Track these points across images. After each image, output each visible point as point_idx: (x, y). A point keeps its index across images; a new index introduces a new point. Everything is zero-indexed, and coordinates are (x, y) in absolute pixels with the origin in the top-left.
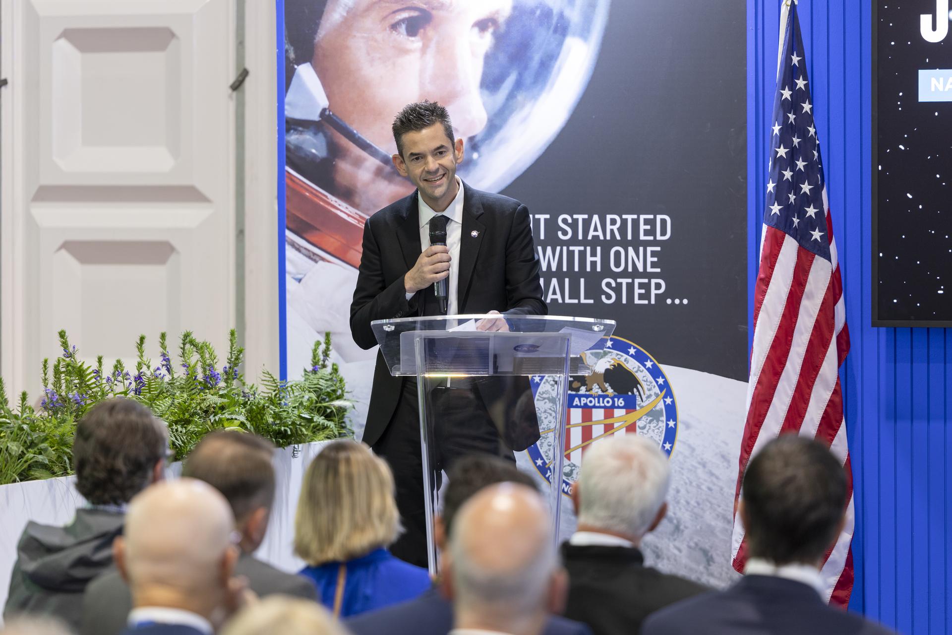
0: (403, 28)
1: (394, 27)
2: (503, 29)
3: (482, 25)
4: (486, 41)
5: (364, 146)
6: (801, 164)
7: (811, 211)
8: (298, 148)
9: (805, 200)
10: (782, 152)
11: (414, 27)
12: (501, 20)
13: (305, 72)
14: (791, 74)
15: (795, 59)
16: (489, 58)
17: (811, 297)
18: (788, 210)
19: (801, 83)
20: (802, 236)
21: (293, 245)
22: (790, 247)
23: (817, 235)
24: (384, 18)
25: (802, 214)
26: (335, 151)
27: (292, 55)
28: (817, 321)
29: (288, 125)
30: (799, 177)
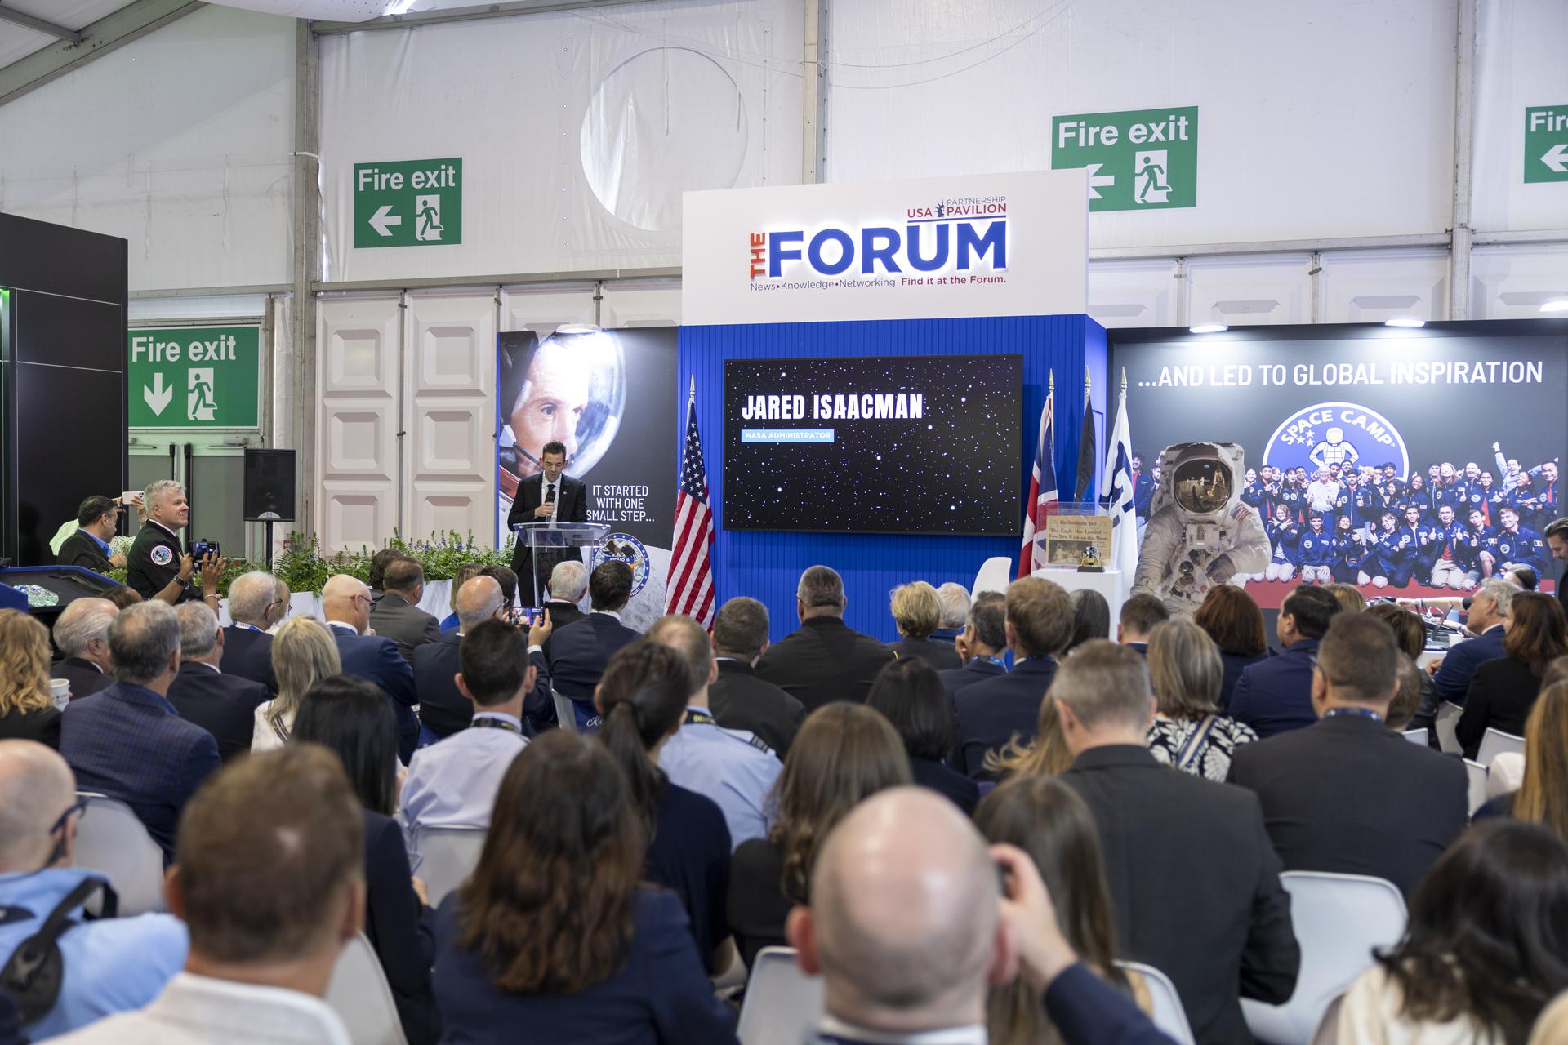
0: (545, 411)
1: (542, 410)
2: (584, 412)
3: (576, 410)
4: (578, 417)
5: (530, 458)
6: (694, 466)
7: (698, 485)
8: (504, 458)
9: (695, 481)
10: (686, 461)
11: (550, 411)
12: (584, 408)
13: (508, 428)
14: (691, 431)
15: (693, 425)
16: (579, 423)
17: (697, 518)
18: (688, 484)
19: (695, 434)
20: (694, 494)
21: (502, 496)
22: (689, 499)
23: (700, 494)
24: (538, 407)
25: (694, 486)
26: (519, 459)
27: (502, 421)
28: (700, 529)
29: (500, 449)
30: (693, 471)
